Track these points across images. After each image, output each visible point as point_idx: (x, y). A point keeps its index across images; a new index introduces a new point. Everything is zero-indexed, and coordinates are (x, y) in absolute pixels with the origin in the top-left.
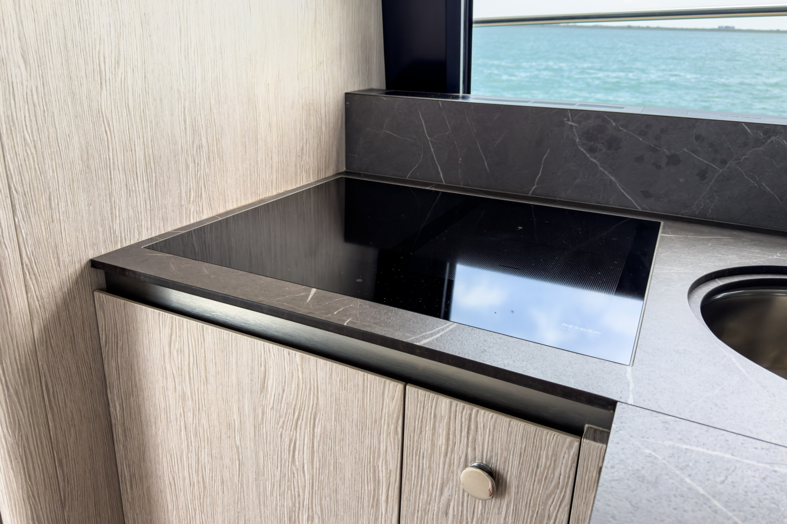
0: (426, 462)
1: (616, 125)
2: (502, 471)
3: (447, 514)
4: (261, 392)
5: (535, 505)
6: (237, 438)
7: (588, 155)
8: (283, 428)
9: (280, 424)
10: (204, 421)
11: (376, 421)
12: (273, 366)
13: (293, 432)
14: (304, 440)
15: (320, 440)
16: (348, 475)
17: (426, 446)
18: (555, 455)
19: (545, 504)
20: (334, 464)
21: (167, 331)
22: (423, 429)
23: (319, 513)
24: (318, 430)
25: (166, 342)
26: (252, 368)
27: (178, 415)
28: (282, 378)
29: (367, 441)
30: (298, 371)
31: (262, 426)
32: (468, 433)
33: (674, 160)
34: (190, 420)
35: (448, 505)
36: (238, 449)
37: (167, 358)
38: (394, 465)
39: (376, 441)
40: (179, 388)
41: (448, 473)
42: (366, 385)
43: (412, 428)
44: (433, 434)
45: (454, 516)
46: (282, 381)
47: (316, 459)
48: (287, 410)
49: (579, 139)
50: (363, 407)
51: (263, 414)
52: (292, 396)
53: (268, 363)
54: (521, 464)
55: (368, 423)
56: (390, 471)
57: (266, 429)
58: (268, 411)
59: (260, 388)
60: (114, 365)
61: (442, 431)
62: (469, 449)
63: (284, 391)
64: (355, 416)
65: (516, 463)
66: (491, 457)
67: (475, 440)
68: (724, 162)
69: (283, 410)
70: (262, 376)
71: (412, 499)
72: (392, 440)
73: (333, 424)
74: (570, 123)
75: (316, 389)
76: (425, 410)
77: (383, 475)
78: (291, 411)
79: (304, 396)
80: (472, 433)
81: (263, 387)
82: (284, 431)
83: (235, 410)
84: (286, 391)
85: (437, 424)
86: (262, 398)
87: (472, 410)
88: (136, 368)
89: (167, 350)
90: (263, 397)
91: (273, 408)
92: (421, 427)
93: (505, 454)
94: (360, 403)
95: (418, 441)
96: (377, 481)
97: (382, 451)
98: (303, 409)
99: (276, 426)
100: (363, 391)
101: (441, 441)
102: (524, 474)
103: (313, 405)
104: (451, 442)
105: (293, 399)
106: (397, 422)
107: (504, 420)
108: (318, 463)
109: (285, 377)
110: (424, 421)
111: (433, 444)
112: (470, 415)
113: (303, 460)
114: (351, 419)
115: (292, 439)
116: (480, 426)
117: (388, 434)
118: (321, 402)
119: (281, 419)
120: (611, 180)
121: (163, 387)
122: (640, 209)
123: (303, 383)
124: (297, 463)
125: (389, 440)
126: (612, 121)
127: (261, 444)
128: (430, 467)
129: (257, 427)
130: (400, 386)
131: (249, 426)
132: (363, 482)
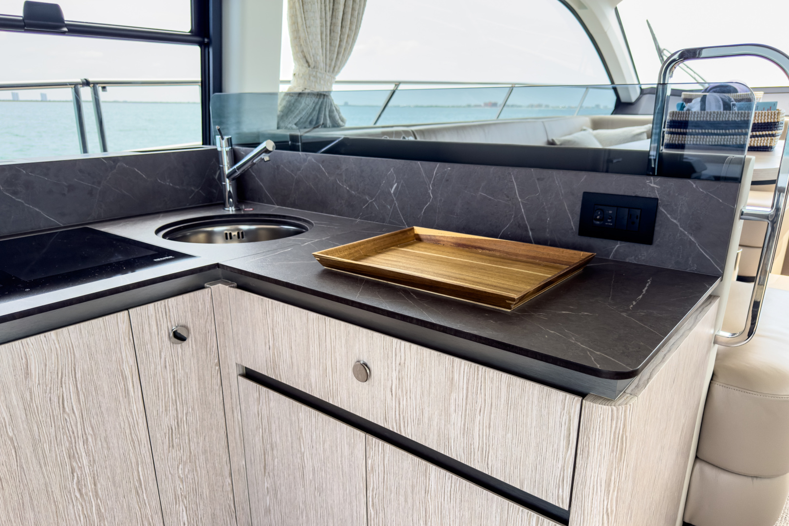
0: (149, 346)
1: (26, 172)
4: (26, 378)
7: (13, 197)
11: (116, 342)
12: (33, 353)
13: (60, 389)
14: (70, 389)
15: (82, 381)
16: (106, 389)
17: (147, 337)
20: (95, 390)
22: (144, 328)
23: (91, 432)
24: (79, 375)
26: (14, 366)
28: (43, 356)
29: (114, 358)
30: (55, 344)
31: (32, 405)
32: (166, 315)
35: (165, 361)
36: (11, 439)
38: (132, 361)
39: (119, 354)
41: (161, 343)
42: (106, 324)
43: (138, 332)
44: (150, 327)
45: (169, 365)
46: (43, 359)
47: (81, 396)
48: (51, 378)
49: (2, 186)
51: (31, 396)
53: (28, 353)
55: (112, 346)
57: (36, 404)
58: (35, 390)
61: (153, 323)
63: (46, 365)
67: (170, 316)
68: (99, 183)
70: (25, 366)
72: (128, 347)
75: (72, 349)
76: (143, 317)
77: (127, 372)
78: (55, 376)
79: (63, 359)
80: (168, 314)
81: (27, 374)
83: (4, 409)
86: (27, 383)
87: (165, 302)
93: (184, 314)
95: (142, 337)
96: (124, 378)
97: (124, 357)
101: (154, 328)
104: (159, 326)
106: (129, 334)
110: (143, 324)
112: (165, 305)
113: (72, 404)
118: (77, 355)
120: (36, 211)
122: (62, 225)
123: (61, 350)
124: (67, 410)
126: (22, 170)
130: (126, 312)
131: (20, 413)
132: (116, 386)
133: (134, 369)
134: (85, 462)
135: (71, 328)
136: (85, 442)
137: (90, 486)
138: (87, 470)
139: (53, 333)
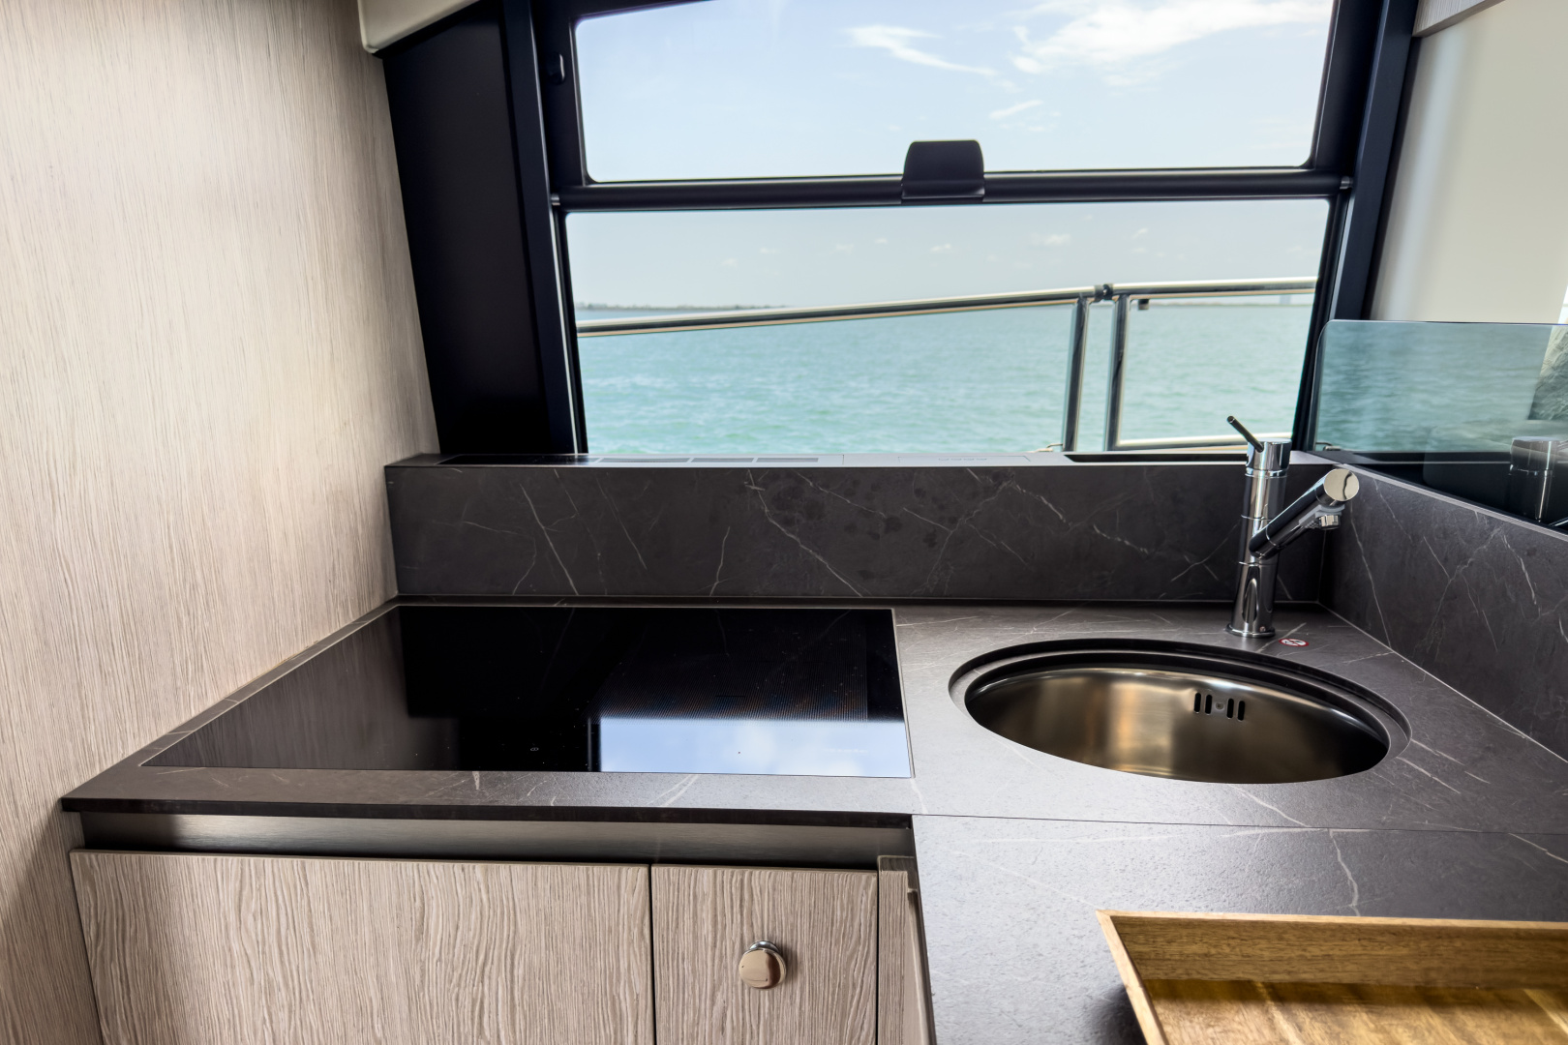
0: (688, 965)
1: (814, 484)
2: (789, 944)
3: (723, 1029)
4: (418, 940)
5: (835, 975)
6: (378, 1026)
7: (783, 530)
8: (459, 985)
9: (454, 981)
10: (312, 1018)
11: (610, 931)
12: (437, 896)
13: (478, 986)
14: (497, 993)
15: (524, 985)
16: (573, 1024)
17: (686, 942)
18: (851, 901)
19: (846, 970)
20: (549, 1015)
21: (233, 885)
22: (680, 920)
24: (519, 972)
25: (229, 904)
26: (400, 908)
27: (259, 1023)
28: (454, 907)
29: (599, 964)
30: (480, 890)
31: (421, 994)
32: (741, 906)
33: (893, 525)
34: (284, 1025)
35: (724, 1015)
37: (232, 933)
38: (641, 985)
39: (612, 960)
40: (259, 977)
41: (720, 970)
42: (591, 883)
43: (664, 925)
44: (695, 922)
45: (733, 1029)
46: (454, 914)
47: (519, 1016)
48: (465, 957)
49: (769, 508)
50: (590, 915)
51: (423, 976)
52: (471, 933)
53: (427, 892)
54: (812, 927)
55: (599, 936)
56: (637, 995)
57: (429, 996)
58: (431, 966)
59: (416, 935)
60: (116, 971)
61: (706, 916)
62: (745, 928)
63: (457, 928)
64: (578, 933)
65: (806, 927)
66: (774, 929)
67: (751, 913)
68: (953, 521)
69: (458, 959)
70: (418, 915)
71: (672, 1025)
72: (637, 950)
73: (543, 955)
74: (753, 487)
75: (512, 912)
76: (681, 892)
77: (626, 1006)
78: (472, 956)
79: (492, 927)
80: (746, 904)
81: (421, 931)
82: (461, 991)
83: (372, 981)
84: (461, 928)
85: (699, 907)
86: (419, 949)
87: (743, 875)
88: (166, 966)
89: (232, 918)
90: (422, 947)
91: (440, 959)
92: (677, 919)
93: (791, 919)
94: (585, 910)
95: (673, 939)
96: (618, 1018)
97: (622, 970)
98: (492, 947)
99: (447, 986)
100: (589, 893)
101: (707, 928)
102: (817, 939)
103: (509, 936)
104: (719, 926)
105: (474, 938)
106: (642, 922)
107: (784, 875)
108: (522, 1023)
109: (459, 906)
110: (681, 909)
111: (696, 937)
112: (742, 881)
113: (498, 1025)
114: (571, 939)
115: (477, 999)
116: (756, 891)
117: (630, 943)
118: (522, 929)
119: (455, 974)
120: (818, 560)
121: (226, 984)
122: (861, 596)
123: (489, 907)
124: (487, 1033)
125: (631, 952)
126: (807, 480)
127: (422, 1022)
128: (694, 971)
129: (413, 1000)
130: (642, 870)
131: (399, 1001)
132: (596, 1028)
133: (645, 1003)
139: (478, 868)
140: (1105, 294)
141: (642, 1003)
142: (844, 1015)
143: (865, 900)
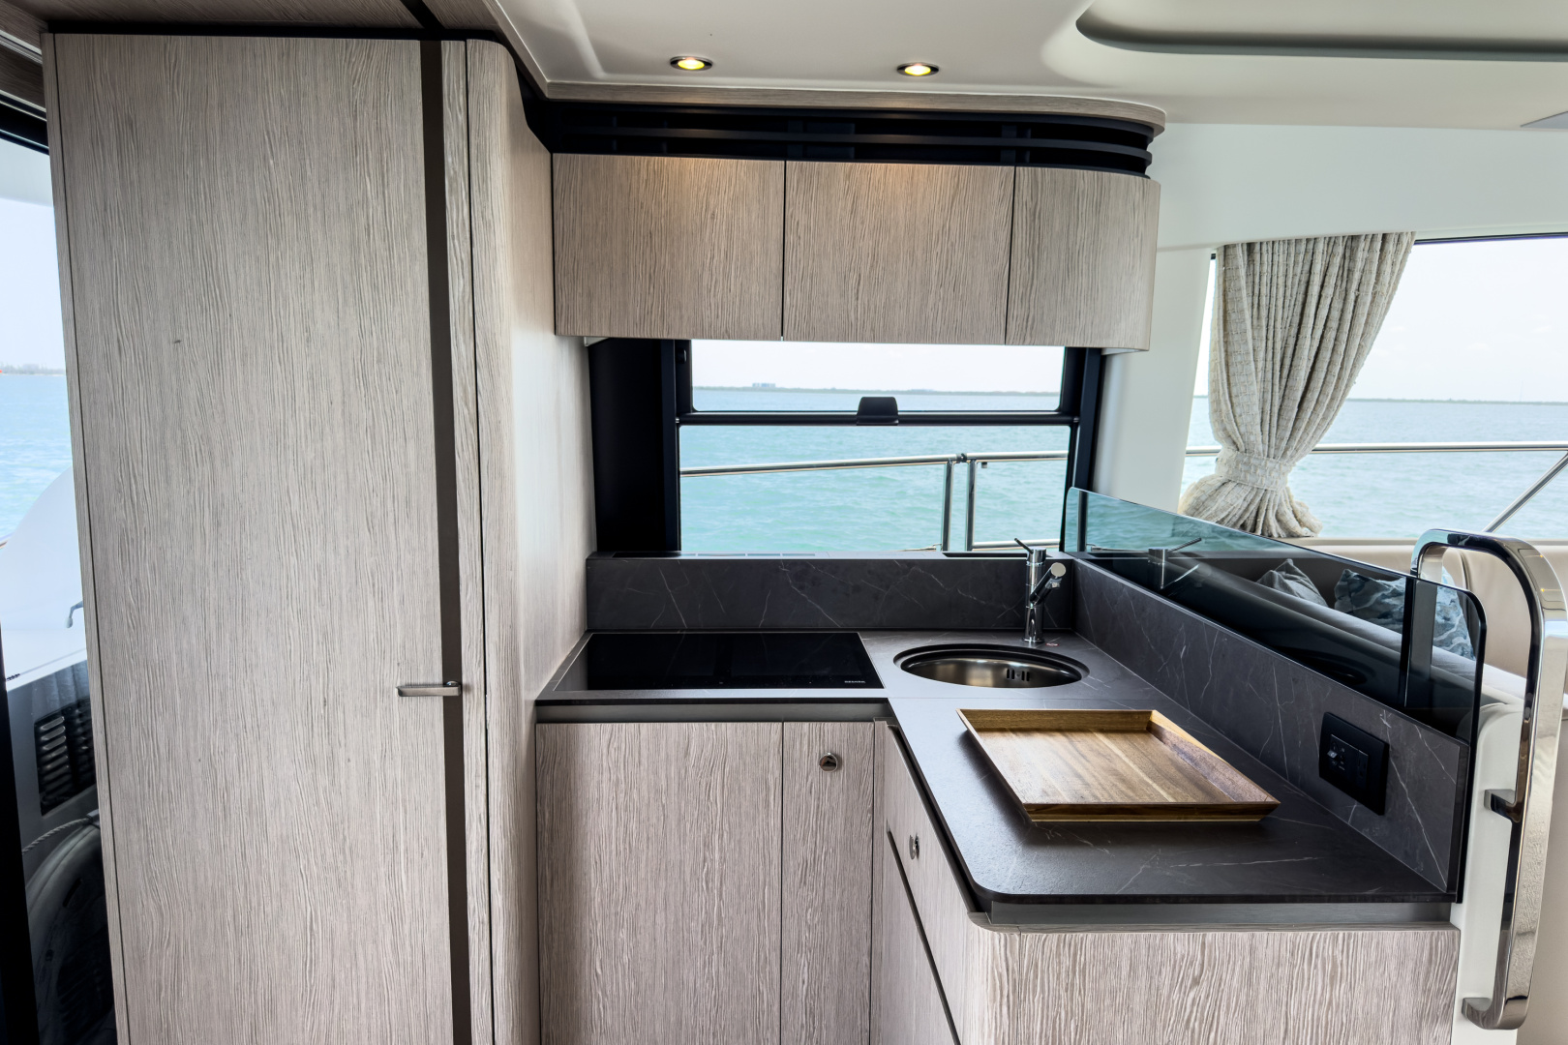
0: (797, 764)
1: (817, 569)
2: (836, 756)
3: (811, 792)
4: (685, 757)
5: (857, 766)
6: (664, 798)
7: (799, 592)
8: (701, 777)
9: (699, 775)
10: (635, 796)
11: (766, 750)
12: (695, 738)
13: (709, 777)
14: (717, 780)
15: (728, 776)
16: (748, 792)
17: (797, 755)
18: (863, 735)
19: (861, 764)
20: (739, 789)
21: (607, 736)
23: (728, 829)
24: (727, 769)
25: (604, 744)
26: (679, 744)
27: (611, 799)
28: (701, 743)
29: (761, 765)
30: (713, 734)
31: (684, 782)
32: (820, 738)
33: (857, 589)
34: (622, 800)
35: (811, 786)
36: (663, 806)
37: (604, 758)
38: (778, 773)
39: (766, 762)
40: (613, 777)
41: (810, 766)
42: (759, 730)
43: (788, 748)
44: (801, 745)
45: (815, 792)
46: (701, 746)
47: (726, 789)
48: (704, 764)
49: (791, 581)
50: (758, 744)
51: (685, 774)
52: (708, 754)
53: (691, 736)
54: (849, 746)
55: (762, 753)
56: (776, 778)
57: (688, 783)
58: (690, 769)
59: (684, 755)
60: (548, 778)
61: (805, 742)
62: (821, 747)
63: (702, 752)
64: (752, 752)
65: (846, 748)
67: (824, 740)
68: (888, 587)
69: (702, 765)
70: (686, 747)
71: (790, 791)
72: (777, 758)
73: (738, 762)
75: (725, 744)
76: (795, 733)
77: (771, 783)
78: (707, 764)
79: (717, 751)
80: (822, 737)
81: (687, 754)
82: (702, 780)
83: (663, 777)
85: (803, 739)
87: (821, 725)
88: (572, 775)
89: (605, 751)
90: (686, 761)
91: (694, 766)
92: (794, 745)
93: (840, 743)
94: (756, 742)
95: (792, 754)
96: (768, 789)
97: (770, 768)
98: (716, 760)
99: (696, 777)
100: (758, 735)
101: (805, 748)
102: (850, 751)
103: (723, 754)
104: (810, 747)
105: (709, 756)
106: (779, 746)
107: (837, 725)
108: (727, 793)
109: (703, 742)
110: (795, 740)
111: (801, 753)
112: (820, 727)
113: (716, 795)
114: (750, 755)
115: (708, 783)
116: (826, 732)
117: (774, 755)
118: (729, 751)
119: (700, 772)
120: (817, 608)
121: (598, 783)
122: (843, 628)
123: (717, 741)
124: (712, 799)
125: (774, 758)
126: (812, 566)
127: (684, 795)
128: (800, 767)
129: (680, 786)
130: (780, 724)
131: (674, 786)
132: (758, 794)
133: (779, 781)
134: (717, 856)
135: (729, 724)
136: (721, 837)
137: (717, 883)
138: (717, 866)
139: (713, 725)
140: (963, 459)
141: (778, 781)
142: (861, 784)
143: (869, 734)
